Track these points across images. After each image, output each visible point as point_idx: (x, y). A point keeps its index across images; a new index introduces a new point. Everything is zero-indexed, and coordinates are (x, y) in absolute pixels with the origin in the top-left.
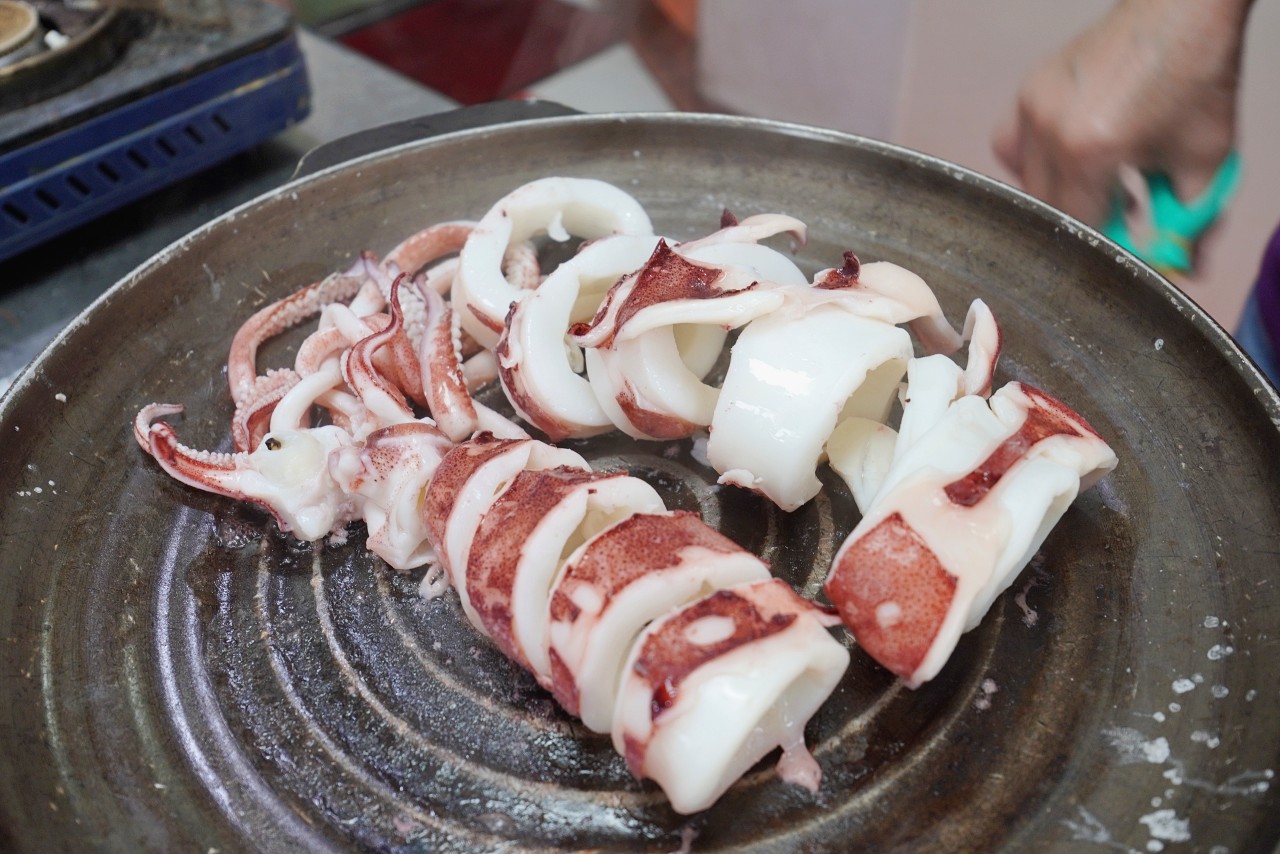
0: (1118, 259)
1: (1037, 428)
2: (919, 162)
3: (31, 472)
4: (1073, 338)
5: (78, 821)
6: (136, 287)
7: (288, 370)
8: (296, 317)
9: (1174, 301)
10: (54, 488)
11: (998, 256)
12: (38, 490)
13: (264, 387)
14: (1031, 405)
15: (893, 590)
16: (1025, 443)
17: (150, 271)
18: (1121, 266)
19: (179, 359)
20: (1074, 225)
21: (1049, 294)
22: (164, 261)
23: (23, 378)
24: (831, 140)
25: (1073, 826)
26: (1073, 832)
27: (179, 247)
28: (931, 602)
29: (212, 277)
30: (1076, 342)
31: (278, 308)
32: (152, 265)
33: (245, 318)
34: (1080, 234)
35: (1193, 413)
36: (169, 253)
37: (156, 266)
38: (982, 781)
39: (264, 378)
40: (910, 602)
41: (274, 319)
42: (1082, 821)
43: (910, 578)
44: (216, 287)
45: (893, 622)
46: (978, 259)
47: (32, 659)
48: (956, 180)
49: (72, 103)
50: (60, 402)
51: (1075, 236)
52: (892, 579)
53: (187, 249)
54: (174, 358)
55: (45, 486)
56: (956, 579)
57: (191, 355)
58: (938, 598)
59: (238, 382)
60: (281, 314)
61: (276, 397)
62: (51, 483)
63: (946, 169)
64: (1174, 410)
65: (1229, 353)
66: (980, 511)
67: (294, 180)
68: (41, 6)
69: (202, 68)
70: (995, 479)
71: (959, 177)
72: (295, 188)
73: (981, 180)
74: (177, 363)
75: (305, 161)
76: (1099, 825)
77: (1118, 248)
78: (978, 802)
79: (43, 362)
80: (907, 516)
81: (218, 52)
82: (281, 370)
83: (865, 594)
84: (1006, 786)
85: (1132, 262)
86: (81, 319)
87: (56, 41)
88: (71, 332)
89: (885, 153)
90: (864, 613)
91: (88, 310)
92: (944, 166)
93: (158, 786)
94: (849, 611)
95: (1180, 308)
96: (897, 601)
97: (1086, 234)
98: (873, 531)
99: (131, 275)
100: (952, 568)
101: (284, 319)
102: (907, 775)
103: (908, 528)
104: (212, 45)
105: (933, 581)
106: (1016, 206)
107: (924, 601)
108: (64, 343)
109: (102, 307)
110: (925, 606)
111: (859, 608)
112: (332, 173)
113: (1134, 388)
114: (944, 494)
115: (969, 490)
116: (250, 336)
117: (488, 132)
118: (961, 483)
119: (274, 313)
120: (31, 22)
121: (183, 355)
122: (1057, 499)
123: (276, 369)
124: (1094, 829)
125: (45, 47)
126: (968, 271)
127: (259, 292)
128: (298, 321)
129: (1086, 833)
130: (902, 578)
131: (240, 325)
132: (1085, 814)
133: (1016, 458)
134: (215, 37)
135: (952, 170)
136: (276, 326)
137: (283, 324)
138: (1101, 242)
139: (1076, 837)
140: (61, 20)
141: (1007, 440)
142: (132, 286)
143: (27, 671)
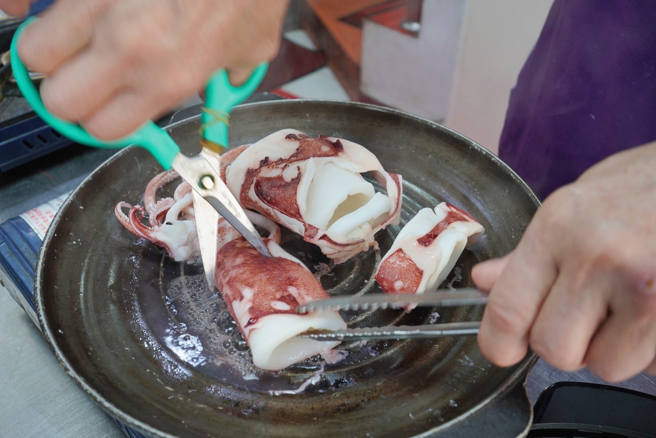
0: (493, 159)
1: (451, 219)
2: (419, 120)
3: (71, 236)
4: (476, 190)
5: (99, 359)
6: (110, 165)
7: (170, 198)
8: (171, 178)
9: (512, 175)
10: (80, 242)
11: (449, 157)
12: (75, 242)
13: (160, 204)
14: (450, 210)
15: (400, 276)
16: (447, 224)
17: (114, 159)
18: (494, 162)
19: (126, 194)
20: (477, 146)
21: (468, 173)
22: (120, 156)
23: (68, 200)
24: (385, 111)
25: (462, 361)
26: (462, 363)
27: (126, 150)
28: (414, 279)
29: (138, 162)
30: (477, 191)
31: (164, 175)
32: (115, 157)
33: (151, 179)
34: (479, 149)
35: (517, 217)
36: (122, 152)
37: (117, 157)
38: (431, 347)
39: (160, 201)
40: (406, 280)
41: (163, 179)
42: (465, 359)
43: (406, 271)
44: (140, 166)
45: (400, 288)
46: (441, 159)
47: (76, 304)
48: (433, 128)
50: (81, 209)
51: (477, 150)
52: (400, 272)
53: (128, 151)
54: (123, 194)
55: (77, 241)
56: (423, 271)
57: (130, 193)
58: (416, 278)
59: (148, 203)
60: (165, 177)
61: (167, 208)
62: (79, 240)
63: (429, 123)
64: (511, 216)
65: (530, 195)
66: (431, 247)
67: (170, 124)
70: (435, 236)
71: (434, 126)
72: (171, 127)
73: (443, 128)
74: (125, 196)
75: (174, 117)
76: (471, 360)
77: (493, 155)
78: (429, 354)
79: (75, 194)
80: (404, 249)
82: (167, 198)
83: (390, 278)
84: (439, 349)
85: (497, 160)
86: (88, 177)
88: (85, 182)
89: (406, 117)
90: (390, 285)
91: (91, 174)
92: (428, 122)
93: (126, 349)
94: (384, 285)
95: (514, 178)
96: (402, 280)
97: (481, 149)
98: (392, 255)
99: (107, 161)
100: (421, 267)
101: (167, 179)
102: (404, 346)
103: (405, 254)
105: (414, 272)
106: (456, 138)
107: (411, 279)
108: (83, 187)
109: (97, 173)
110: (412, 281)
111: (388, 283)
112: (186, 121)
113: (498, 209)
114: (417, 242)
115: (427, 240)
116: (153, 185)
117: (248, 106)
118: (423, 238)
119: (163, 176)
121: (127, 193)
122: (458, 243)
123: (165, 198)
124: (469, 362)
126: (438, 163)
127: (157, 169)
128: (172, 180)
129: (466, 363)
130: (403, 272)
131: (149, 181)
132: (466, 357)
133: (443, 229)
135: (432, 124)
136: (164, 182)
137: (166, 181)
138: (487, 152)
139: (462, 364)
141: (440, 223)
142: (108, 165)
143: (75, 307)
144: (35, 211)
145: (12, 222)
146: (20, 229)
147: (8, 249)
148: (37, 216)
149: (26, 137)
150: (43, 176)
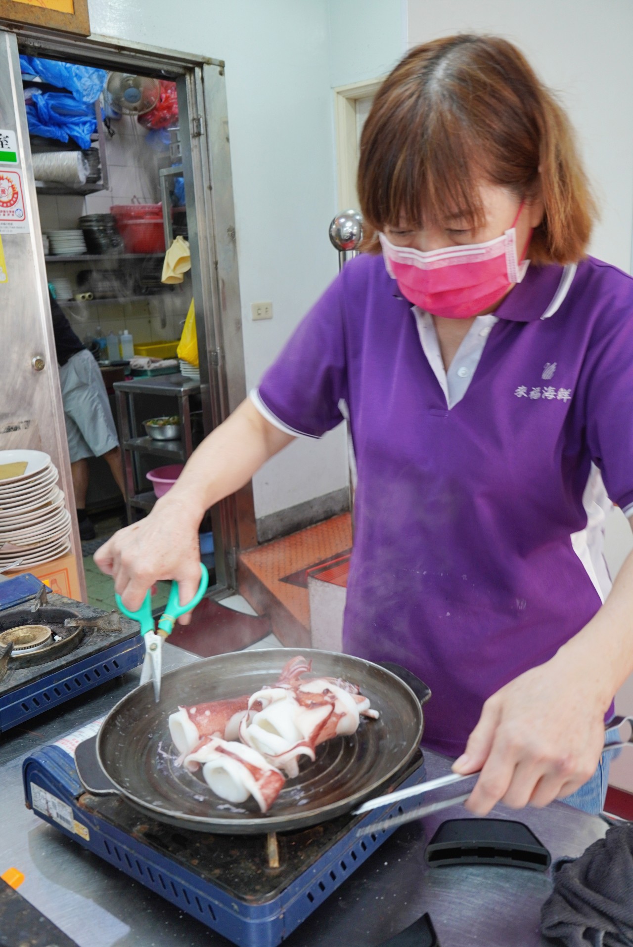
68: (52, 626)
69: (112, 645)
81: (117, 639)
87: (57, 638)
104: (115, 637)
120: (50, 633)
125: (53, 641)
134: (116, 634)
140: (60, 631)
144: (62, 739)
149: (25, 701)
150: (32, 735)
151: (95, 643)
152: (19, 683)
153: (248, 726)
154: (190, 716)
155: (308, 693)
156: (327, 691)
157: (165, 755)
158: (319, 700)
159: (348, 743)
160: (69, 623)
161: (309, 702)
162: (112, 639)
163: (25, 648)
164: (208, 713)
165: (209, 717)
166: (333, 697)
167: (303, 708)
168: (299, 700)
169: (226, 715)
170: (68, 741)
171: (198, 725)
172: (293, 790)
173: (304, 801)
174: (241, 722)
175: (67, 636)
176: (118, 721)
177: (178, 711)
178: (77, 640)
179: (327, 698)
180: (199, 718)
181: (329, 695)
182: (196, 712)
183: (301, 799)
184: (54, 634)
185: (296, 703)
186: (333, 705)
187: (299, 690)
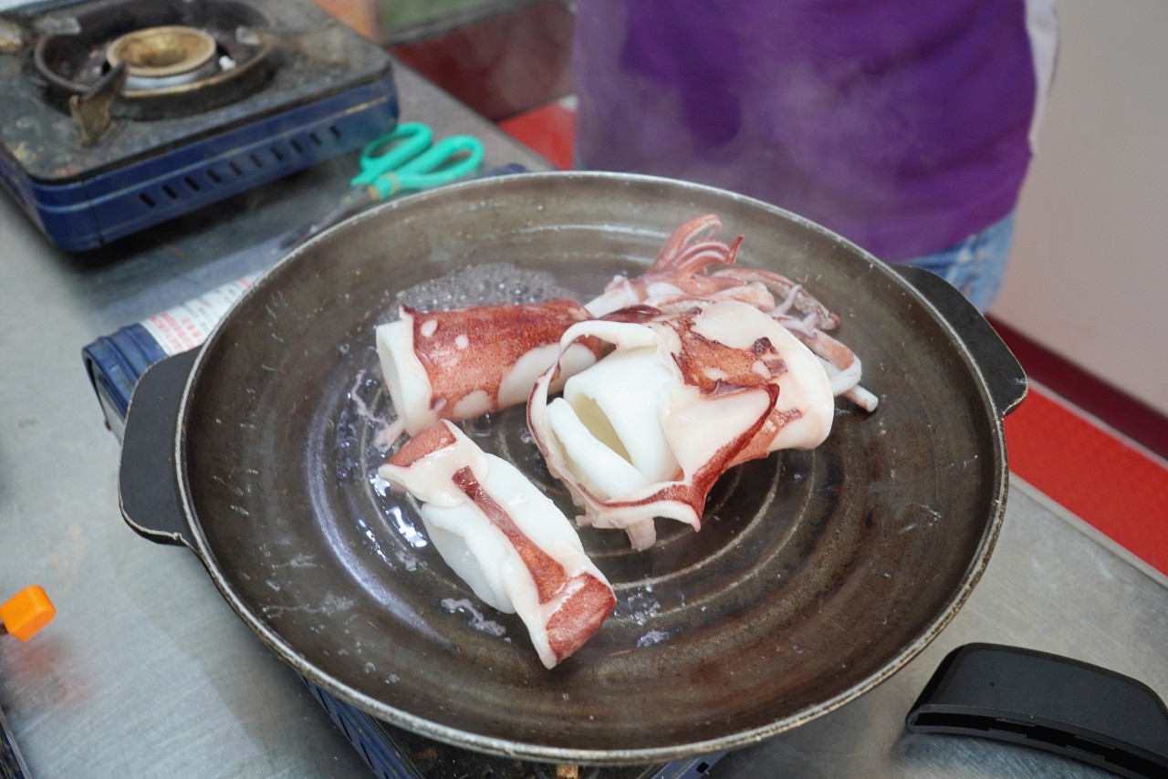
49: (237, 112)
68: (217, 35)
69: (327, 94)
81: (339, 83)
87: (226, 63)
104: (335, 78)
120: (211, 50)
125: (219, 68)
134: (337, 72)
140: (230, 48)
144: (165, 316)
145: (129, 332)
146: (142, 347)
147: (123, 376)
148: (167, 325)
149: (146, 189)
150: (167, 252)
151: (293, 87)
152: (129, 153)
153: (550, 399)
154: (419, 343)
155: (715, 345)
156: (765, 344)
157: (362, 410)
158: (739, 370)
159: (787, 476)
160: (244, 35)
161: (714, 374)
162: (328, 82)
163: (158, 77)
164: (462, 341)
165: (463, 352)
166: (778, 367)
167: (693, 391)
168: (686, 366)
169: (505, 352)
170: (172, 323)
171: (433, 370)
172: (635, 591)
173: (656, 636)
174: (536, 386)
175: (245, 61)
176: (271, 307)
177: (397, 318)
178: (262, 73)
179: (760, 368)
180: (439, 354)
181: (768, 357)
182: (435, 333)
183: (649, 626)
184: (221, 51)
185: (676, 372)
186: (773, 391)
187: (693, 329)
